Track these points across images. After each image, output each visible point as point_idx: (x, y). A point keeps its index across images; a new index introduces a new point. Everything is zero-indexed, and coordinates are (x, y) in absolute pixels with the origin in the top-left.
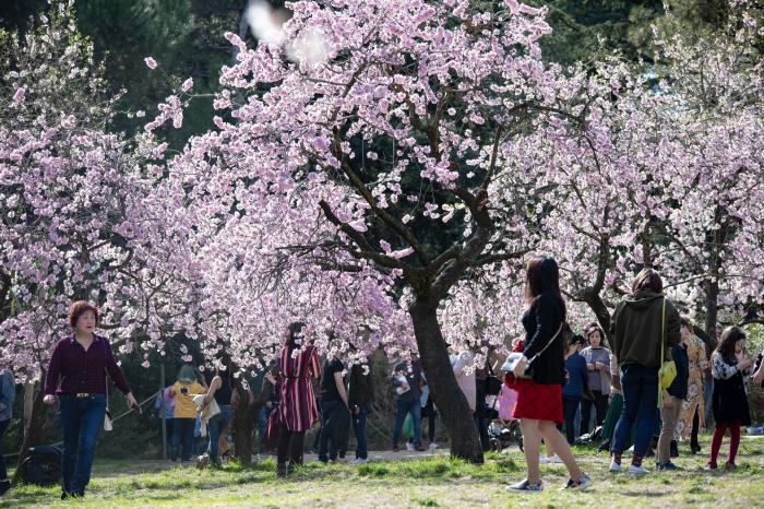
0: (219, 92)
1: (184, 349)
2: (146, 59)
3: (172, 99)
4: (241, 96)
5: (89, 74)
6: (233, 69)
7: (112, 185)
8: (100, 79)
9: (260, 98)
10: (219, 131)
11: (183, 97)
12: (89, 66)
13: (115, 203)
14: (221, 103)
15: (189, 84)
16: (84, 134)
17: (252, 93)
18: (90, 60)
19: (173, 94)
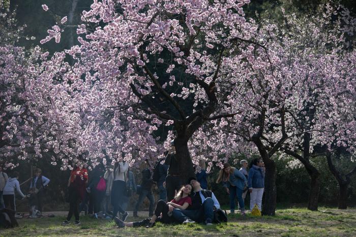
0: (80, 24)
1: (53, 158)
2: (43, 6)
3: (56, 27)
4: (92, 28)
5: (7, 16)
6: (89, 12)
7: (19, 73)
8: (13, 19)
9: (102, 29)
10: (80, 45)
11: (61, 26)
12: (7, 13)
13: (19, 82)
14: (81, 30)
15: (65, 19)
16: (5, 46)
17: (98, 26)
18: (8, 10)
19: (56, 25)
